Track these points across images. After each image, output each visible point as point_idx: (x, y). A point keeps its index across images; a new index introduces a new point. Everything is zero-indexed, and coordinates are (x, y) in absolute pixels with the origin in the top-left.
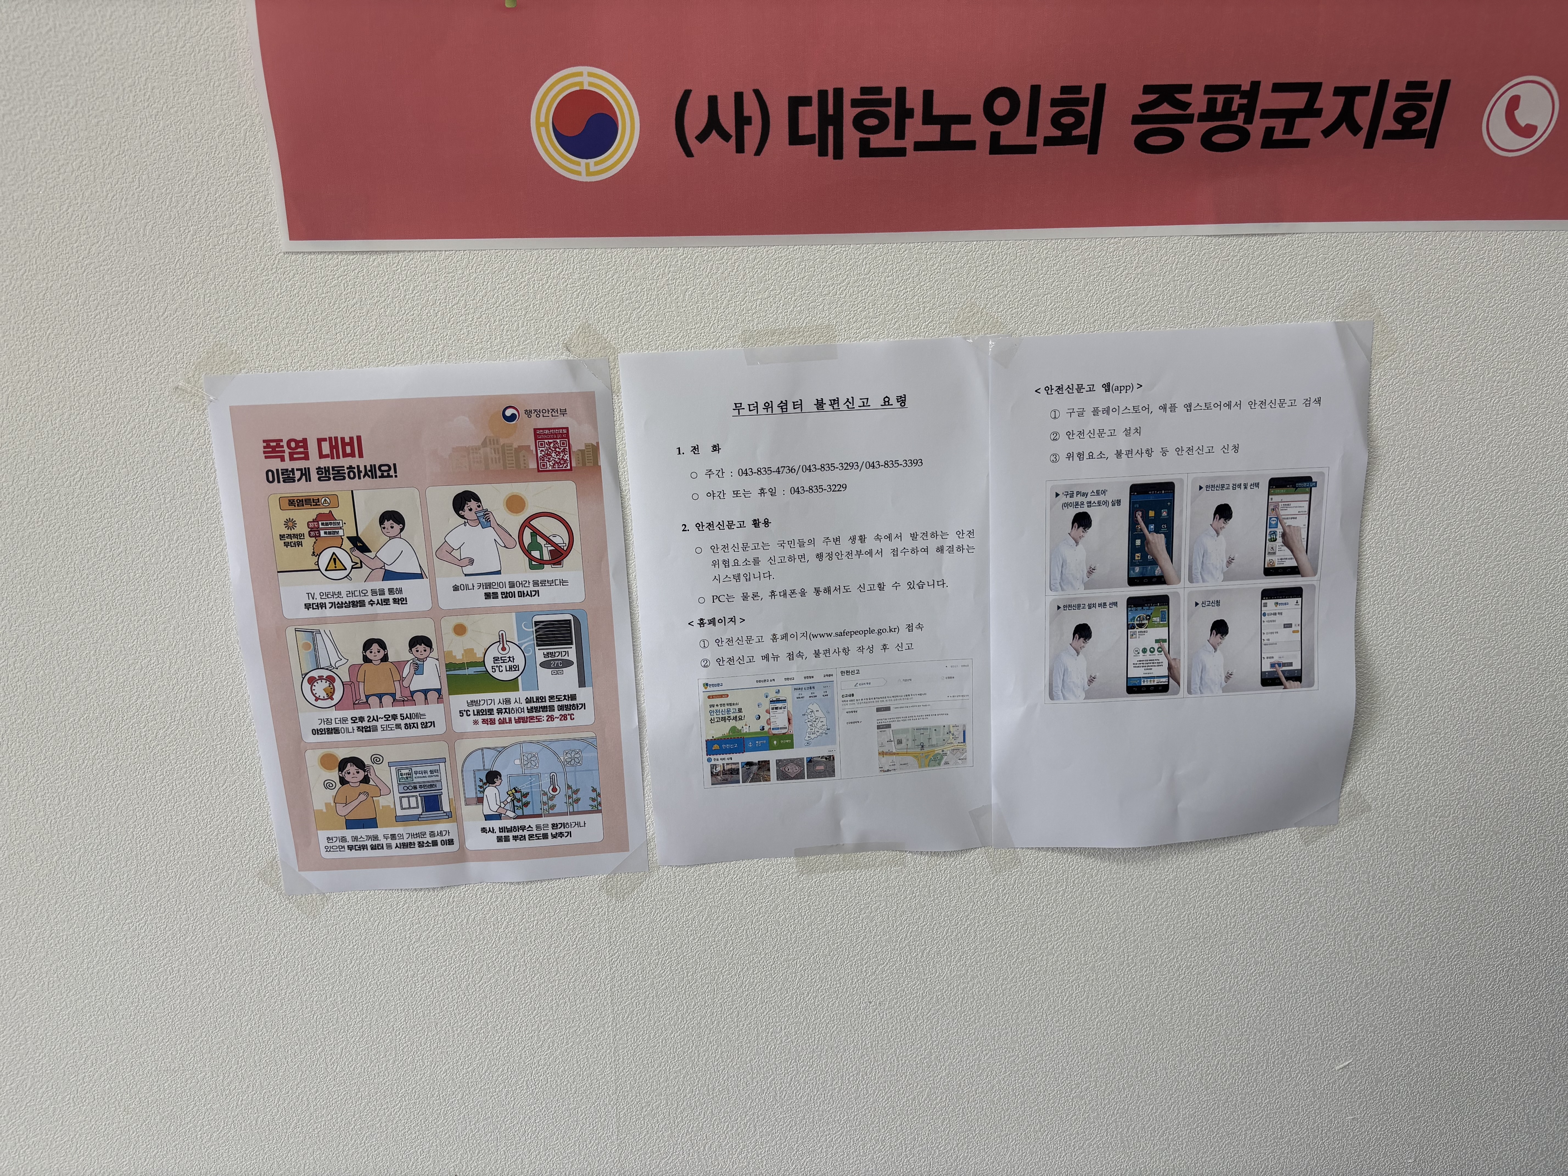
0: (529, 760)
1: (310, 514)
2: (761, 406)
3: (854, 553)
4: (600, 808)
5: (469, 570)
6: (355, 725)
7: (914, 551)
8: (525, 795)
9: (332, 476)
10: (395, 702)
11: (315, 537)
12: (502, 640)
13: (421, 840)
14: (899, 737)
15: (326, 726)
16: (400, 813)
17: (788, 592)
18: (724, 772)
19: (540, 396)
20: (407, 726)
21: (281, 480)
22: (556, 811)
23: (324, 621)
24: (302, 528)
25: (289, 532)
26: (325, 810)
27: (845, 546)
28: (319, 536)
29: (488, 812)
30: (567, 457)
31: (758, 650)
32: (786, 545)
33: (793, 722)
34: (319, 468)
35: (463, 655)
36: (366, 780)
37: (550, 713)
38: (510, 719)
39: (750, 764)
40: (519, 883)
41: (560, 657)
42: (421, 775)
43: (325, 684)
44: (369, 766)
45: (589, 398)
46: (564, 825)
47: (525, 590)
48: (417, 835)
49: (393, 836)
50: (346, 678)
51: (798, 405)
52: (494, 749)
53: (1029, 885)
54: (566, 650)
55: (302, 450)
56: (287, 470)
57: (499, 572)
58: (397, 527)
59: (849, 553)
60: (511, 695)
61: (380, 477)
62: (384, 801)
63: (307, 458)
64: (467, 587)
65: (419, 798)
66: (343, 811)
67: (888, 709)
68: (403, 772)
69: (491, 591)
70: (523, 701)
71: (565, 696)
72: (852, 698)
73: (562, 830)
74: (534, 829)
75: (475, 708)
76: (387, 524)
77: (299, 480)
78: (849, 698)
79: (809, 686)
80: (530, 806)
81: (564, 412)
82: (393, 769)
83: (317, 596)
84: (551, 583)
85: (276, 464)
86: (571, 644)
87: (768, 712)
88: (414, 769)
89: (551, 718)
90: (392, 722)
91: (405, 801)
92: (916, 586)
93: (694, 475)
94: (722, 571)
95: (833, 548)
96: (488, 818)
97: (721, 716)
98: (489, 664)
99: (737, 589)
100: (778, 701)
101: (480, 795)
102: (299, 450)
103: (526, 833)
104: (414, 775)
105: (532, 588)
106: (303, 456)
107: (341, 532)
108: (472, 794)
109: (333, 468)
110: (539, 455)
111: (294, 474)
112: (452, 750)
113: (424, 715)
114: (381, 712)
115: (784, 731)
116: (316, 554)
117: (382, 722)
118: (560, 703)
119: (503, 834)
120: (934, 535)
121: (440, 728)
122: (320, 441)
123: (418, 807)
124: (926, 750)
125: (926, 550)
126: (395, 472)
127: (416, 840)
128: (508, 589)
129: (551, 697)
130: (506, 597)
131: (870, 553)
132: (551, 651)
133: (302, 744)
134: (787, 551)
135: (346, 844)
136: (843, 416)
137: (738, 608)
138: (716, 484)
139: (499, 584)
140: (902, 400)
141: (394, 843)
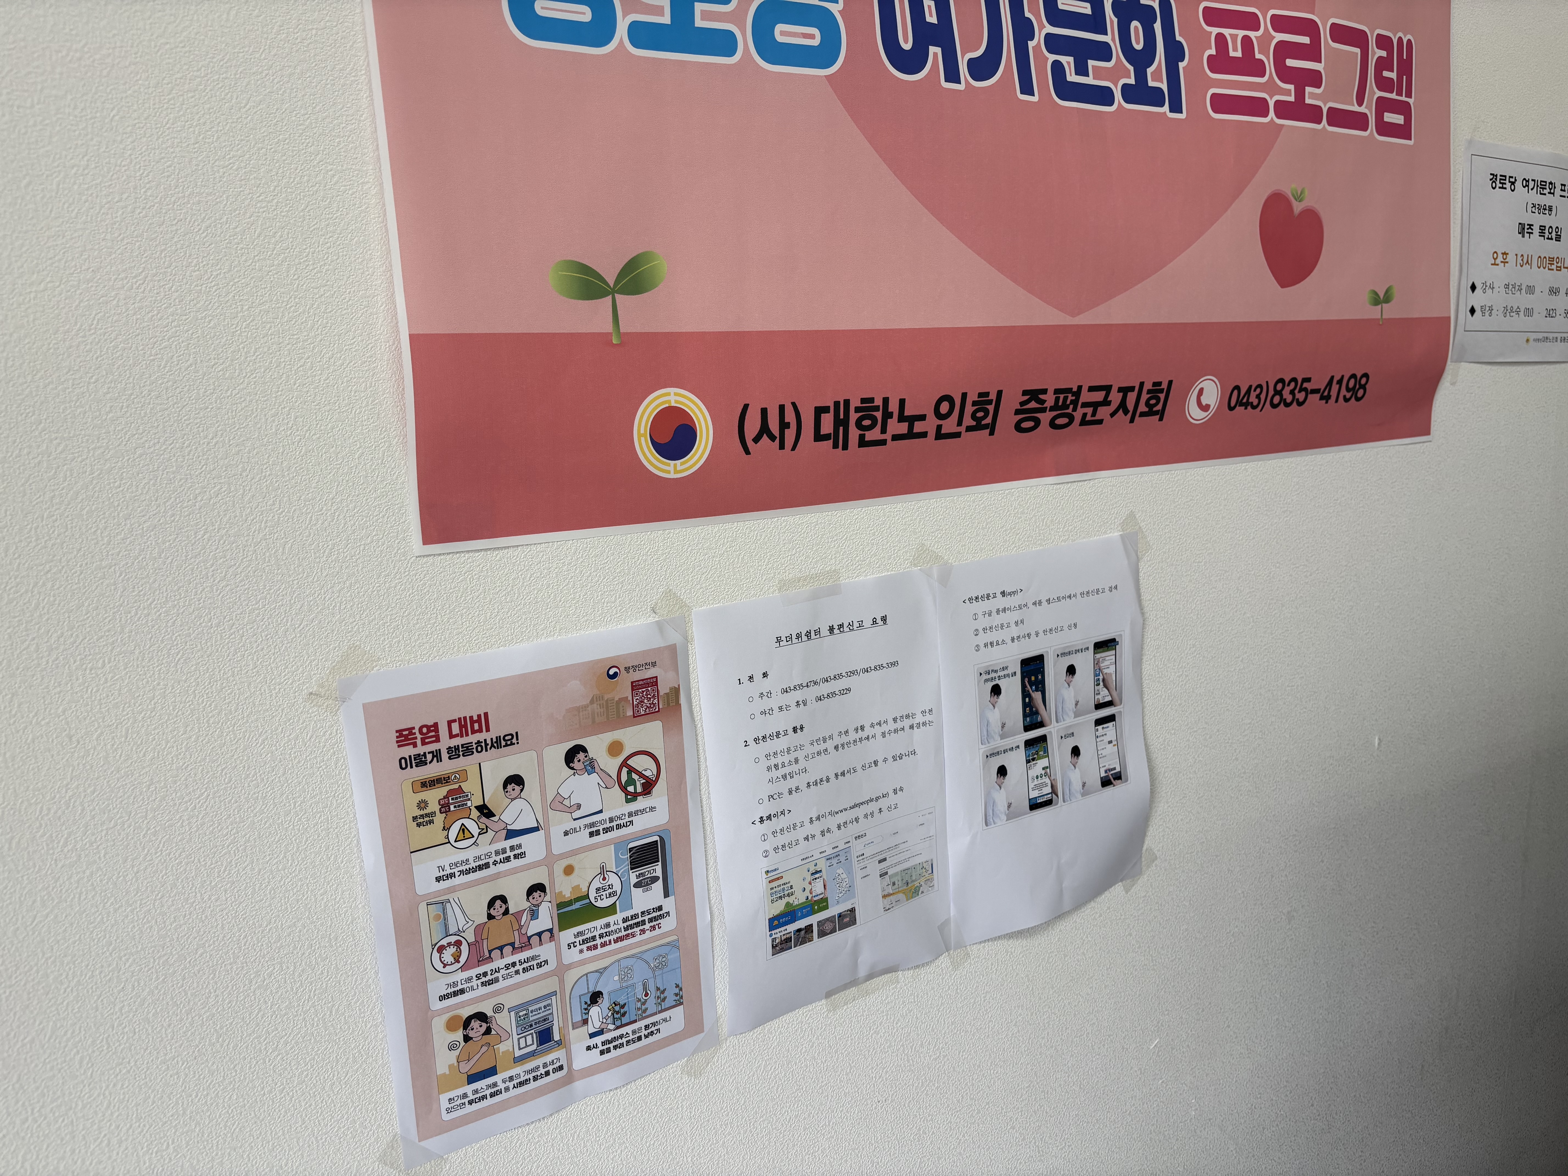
0: (626, 973)
1: (441, 792)
2: (794, 637)
3: (858, 740)
4: (681, 1001)
5: (577, 814)
6: (479, 982)
7: (896, 731)
8: (623, 1007)
9: (461, 753)
10: (515, 950)
11: (446, 812)
12: (603, 872)
13: (534, 1074)
14: (893, 880)
15: (453, 990)
16: (518, 1053)
17: (818, 781)
18: (781, 943)
19: (636, 654)
20: (525, 970)
21: (414, 765)
22: (648, 1013)
23: (452, 890)
24: (434, 807)
25: (422, 812)
26: (448, 1073)
27: (853, 736)
28: (449, 811)
29: (592, 1030)
30: (656, 701)
31: (800, 834)
32: (815, 744)
33: (827, 887)
34: (450, 747)
35: (571, 892)
36: (488, 1031)
37: (641, 928)
38: (610, 941)
39: (799, 930)
40: (616, 1089)
41: (649, 876)
42: (536, 1013)
43: (452, 950)
44: (491, 1017)
45: (672, 649)
46: (654, 1024)
47: (621, 822)
48: (533, 1070)
49: (511, 1079)
50: (471, 939)
51: (818, 632)
52: (596, 971)
53: (975, 972)
54: (654, 868)
55: (433, 734)
56: (419, 755)
57: (601, 811)
58: (518, 788)
59: (855, 741)
60: (610, 919)
61: (504, 746)
62: (503, 1047)
63: (438, 740)
64: (575, 830)
65: (534, 1035)
66: (465, 1068)
67: (885, 860)
68: (521, 1014)
69: (594, 829)
70: (620, 922)
71: (653, 909)
72: (863, 857)
73: (653, 1029)
74: (631, 1035)
75: (581, 938)
76: (510, 787)
77: (430, 763)
78: (861, 858)
79: (835, 855)
80: (627, 1015)
81: (654, 664)
82: (513, 1014)
83: (447, 868)
84: (643, 811)
85: (409, 751)
86: (658, 861)
87: (810, 883)
88: (530, 1009)
89: (643, 931)
90: (512, 970)
91: (522, 1041)
92: (898, 758)
93: (751, 699)
94: (775, 774)
95: (844, 739)
96: (592, 1036)
97: (779, 895)
98: (592, 895)
99: (784, 786)
100: (817, 872)
101: (585, 1017)
102: (431, 734)
103: (624, 1040)
104: (531, 1014)
105: (627, 819)
106: (434, 739)
107: (469, 803)
108: (578, 1018)
109: (462, 745)
110: (635, 703)
111: (426, 758)
112: (562, 982)
113: (539, 956)
114: (500, 963)
115: (821, 896)
116: (446, 828)
117: (503, 972)
118: (650, 916)
119: (605, 1047)
120: (908, 716)
121: (552, 965)
122: (450, 723)
123: (533, 1044)
124: (910, 886)
125: (903, 729)
126: (517, 739)
127: (531, 1076)
128: (608, 825)
129: (643, 913)
130: (607, 832)
131: (868, 738)
132: (642, 871)
133: (430, 1013)
134: (817, 748)
135: (466, 1100)
136: (848, 636)
137: (786, 802)
138: (766, 704)
139: (601, 822)
140: (884, 619)
141: (511, 1085)
